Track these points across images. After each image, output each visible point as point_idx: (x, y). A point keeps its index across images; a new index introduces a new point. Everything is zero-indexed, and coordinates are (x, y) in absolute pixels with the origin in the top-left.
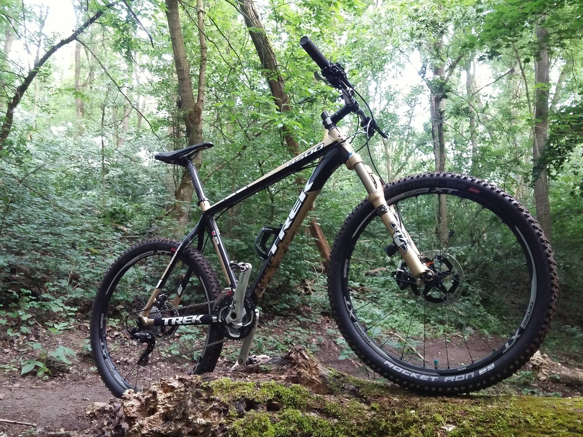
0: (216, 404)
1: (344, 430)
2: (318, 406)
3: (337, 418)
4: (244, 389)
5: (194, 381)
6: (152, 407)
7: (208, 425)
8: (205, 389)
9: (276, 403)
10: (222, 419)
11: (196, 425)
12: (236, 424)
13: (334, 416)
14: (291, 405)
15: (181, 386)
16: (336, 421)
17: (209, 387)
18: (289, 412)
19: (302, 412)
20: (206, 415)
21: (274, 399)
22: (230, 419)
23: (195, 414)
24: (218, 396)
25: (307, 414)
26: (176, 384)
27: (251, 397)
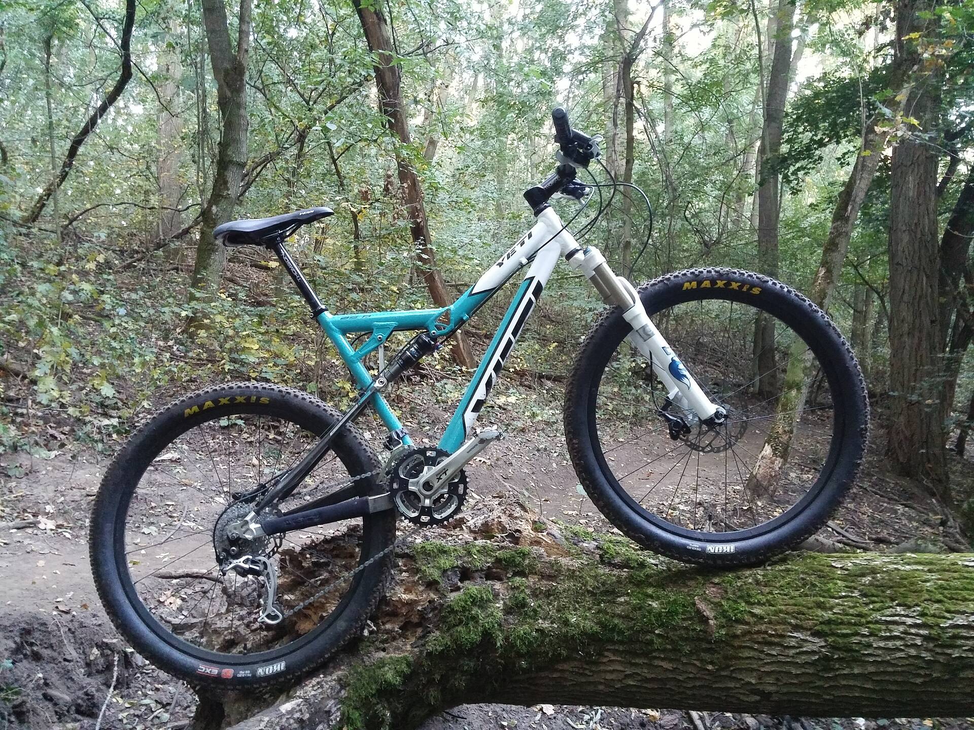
7: (411, 604)
10: (432, 594)
11: (396, 603)
20: (408, 590)
21: (494, 566)
23: (393, 590)
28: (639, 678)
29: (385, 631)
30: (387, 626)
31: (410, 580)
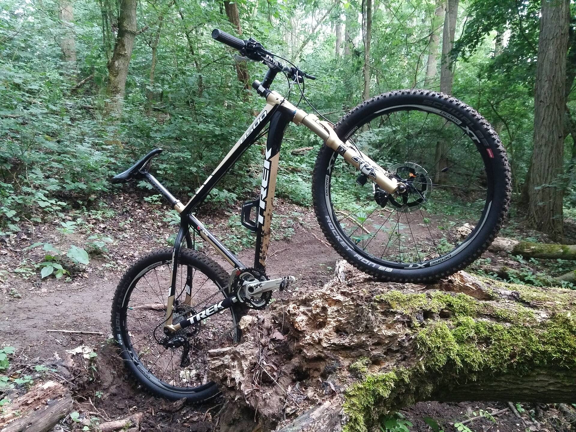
0: (399, 317)
1: (521, 333)
2: (487, 312)
3: (510, 322)
4: (420, 301)
5: (362, 294)
6: (321, 320)
7: (394, 337)
8: (377, 302)
9: (447, 311)
10: (407, 330)
11: (381, 336)
12: (422, 333)
13: (506, 320)
14: (462, 312)
15: (347, 299)
16: (508, 324)
17: (382, 300)
18: (462, 319)
19: (473, 318)
20: (389, 327)
21: (446, 309)
22: (415, 330)
23: (378, 327)
24: (398, 309)
25: (480, 320)
26: (340, 297)
27: (428, 308)
28: (559, 385)
29: (374, 356)
30: (375, 353)
31: (390, 320)
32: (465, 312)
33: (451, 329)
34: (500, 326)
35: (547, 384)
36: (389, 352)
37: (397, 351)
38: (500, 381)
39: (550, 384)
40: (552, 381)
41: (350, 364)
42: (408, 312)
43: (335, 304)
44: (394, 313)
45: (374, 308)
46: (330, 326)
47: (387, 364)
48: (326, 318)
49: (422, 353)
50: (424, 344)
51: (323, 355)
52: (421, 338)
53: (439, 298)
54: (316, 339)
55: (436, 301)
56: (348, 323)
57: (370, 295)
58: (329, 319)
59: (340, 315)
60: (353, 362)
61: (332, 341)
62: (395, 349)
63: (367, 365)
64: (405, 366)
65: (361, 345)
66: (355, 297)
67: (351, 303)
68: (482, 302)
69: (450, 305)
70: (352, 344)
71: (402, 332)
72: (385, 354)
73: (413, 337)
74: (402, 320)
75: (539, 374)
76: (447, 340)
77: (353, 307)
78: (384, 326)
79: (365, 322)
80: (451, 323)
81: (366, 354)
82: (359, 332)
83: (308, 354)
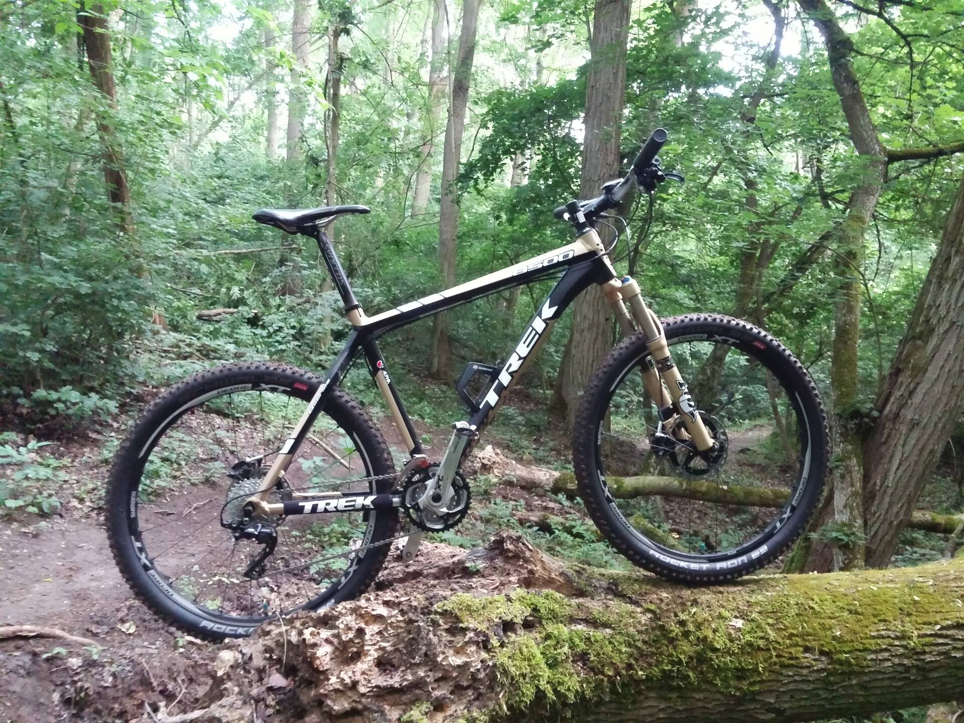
0: (472, 634)
1: (624, 642)
2: (582, 615)
3: (610, 627)
4: (498, 608)
5: (414, 603)
6: (355, 650)
8: (440, 614)
9: (532, 619)
12: (502, 657)
13: (605, 625)
14: (551, 619)
15: (393, 613)
16: (608, 631)
17: (446, 611)
18: (551, 628)
19: (566, 626)
22: (493, 652)
24: (470, 622)
25: (573, 628)
26: (383, 611)
27: (508, 618)
28: (671, 711)
29: (437, 698)
30: (437, 693)
31: (459, 640)
32: (554, 617)
33: (538, 644)
34: (599, 634)
35: (656, 710)
36: (458, 689)
37: (468, 687)
38: (599, 713)
39: (660, 710)
40: (662, 706)
41: (401, 716)
42: (482, 627)
43: (375, 621)
44: (464, 630)
45: (435, 624)
46: (370, 658)
47: (453, 708)
48: (363, 646)
49: (503, 685)
50: (505, 672)
51: (360, 707)
52: (502, 664)
53: (521, 599)
54: (348, 681)
55: (517, 604)
56: (397, 650)
57: (426, 603)
58: (366, 648)
59: (384, 639)
60: (405, 711)
61: (374, 683)
62: (465, 684)
63: (426, 713)
64: (480, 708)
65: (419, 684)
66: (405, 608)
67: (400, 618)
68: (574, 601)
69: (535, 610)
70: (405, 683)
71: (475, 658)
72: (452, 693)
73: (491, 664)
74: (476, 639)
75: (647, 698)
76: (533, 662)
77: (402, 625)
78: (451, 652)
79: (424, 648)
80: (538, 636)
81: (424, 697)
82: (415, 664)
83: (336, 708)
